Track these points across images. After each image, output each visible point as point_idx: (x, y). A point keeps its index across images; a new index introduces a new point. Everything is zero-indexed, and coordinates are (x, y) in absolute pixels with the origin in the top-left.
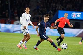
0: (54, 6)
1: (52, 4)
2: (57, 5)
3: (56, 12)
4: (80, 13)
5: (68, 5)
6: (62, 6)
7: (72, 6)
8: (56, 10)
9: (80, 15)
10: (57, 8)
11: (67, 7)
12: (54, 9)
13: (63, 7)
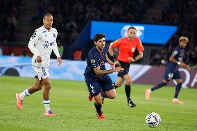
0: (80, 11)
1: (75, 7)
2: (87, 8)
3: (85, 23)
4: (142, 28)
5: (113, 8)
6: (99, 11)
7: (122, 10)
8: (86, 20)
9: (141, 31)
10: (87, 15)
11: (111, 13)
12: (81, 17)
13: (102, 14)
